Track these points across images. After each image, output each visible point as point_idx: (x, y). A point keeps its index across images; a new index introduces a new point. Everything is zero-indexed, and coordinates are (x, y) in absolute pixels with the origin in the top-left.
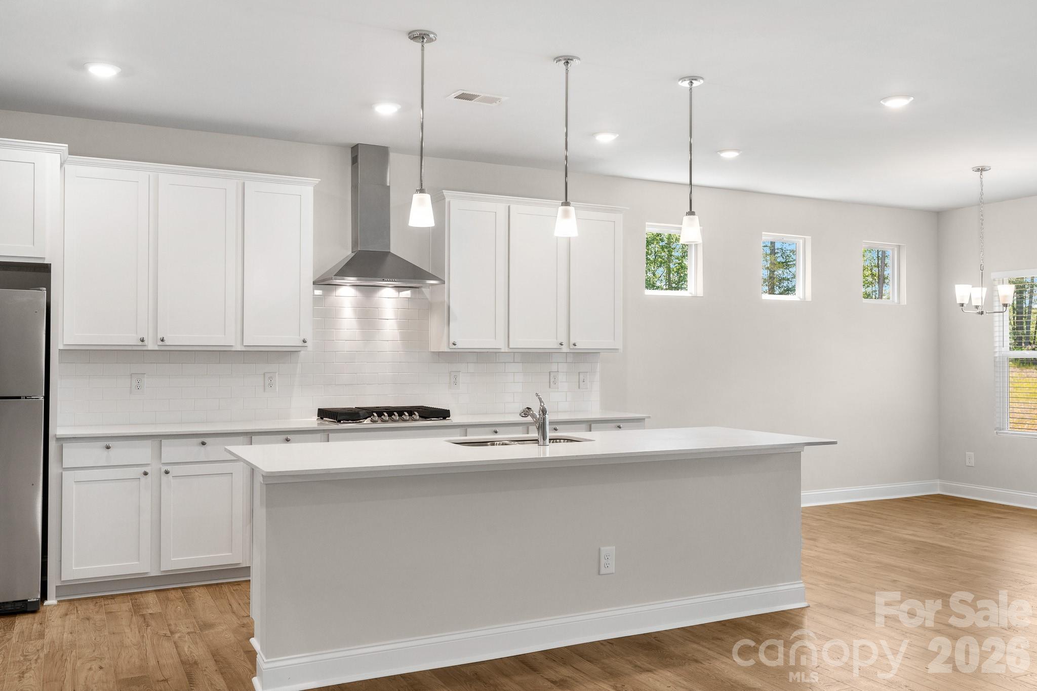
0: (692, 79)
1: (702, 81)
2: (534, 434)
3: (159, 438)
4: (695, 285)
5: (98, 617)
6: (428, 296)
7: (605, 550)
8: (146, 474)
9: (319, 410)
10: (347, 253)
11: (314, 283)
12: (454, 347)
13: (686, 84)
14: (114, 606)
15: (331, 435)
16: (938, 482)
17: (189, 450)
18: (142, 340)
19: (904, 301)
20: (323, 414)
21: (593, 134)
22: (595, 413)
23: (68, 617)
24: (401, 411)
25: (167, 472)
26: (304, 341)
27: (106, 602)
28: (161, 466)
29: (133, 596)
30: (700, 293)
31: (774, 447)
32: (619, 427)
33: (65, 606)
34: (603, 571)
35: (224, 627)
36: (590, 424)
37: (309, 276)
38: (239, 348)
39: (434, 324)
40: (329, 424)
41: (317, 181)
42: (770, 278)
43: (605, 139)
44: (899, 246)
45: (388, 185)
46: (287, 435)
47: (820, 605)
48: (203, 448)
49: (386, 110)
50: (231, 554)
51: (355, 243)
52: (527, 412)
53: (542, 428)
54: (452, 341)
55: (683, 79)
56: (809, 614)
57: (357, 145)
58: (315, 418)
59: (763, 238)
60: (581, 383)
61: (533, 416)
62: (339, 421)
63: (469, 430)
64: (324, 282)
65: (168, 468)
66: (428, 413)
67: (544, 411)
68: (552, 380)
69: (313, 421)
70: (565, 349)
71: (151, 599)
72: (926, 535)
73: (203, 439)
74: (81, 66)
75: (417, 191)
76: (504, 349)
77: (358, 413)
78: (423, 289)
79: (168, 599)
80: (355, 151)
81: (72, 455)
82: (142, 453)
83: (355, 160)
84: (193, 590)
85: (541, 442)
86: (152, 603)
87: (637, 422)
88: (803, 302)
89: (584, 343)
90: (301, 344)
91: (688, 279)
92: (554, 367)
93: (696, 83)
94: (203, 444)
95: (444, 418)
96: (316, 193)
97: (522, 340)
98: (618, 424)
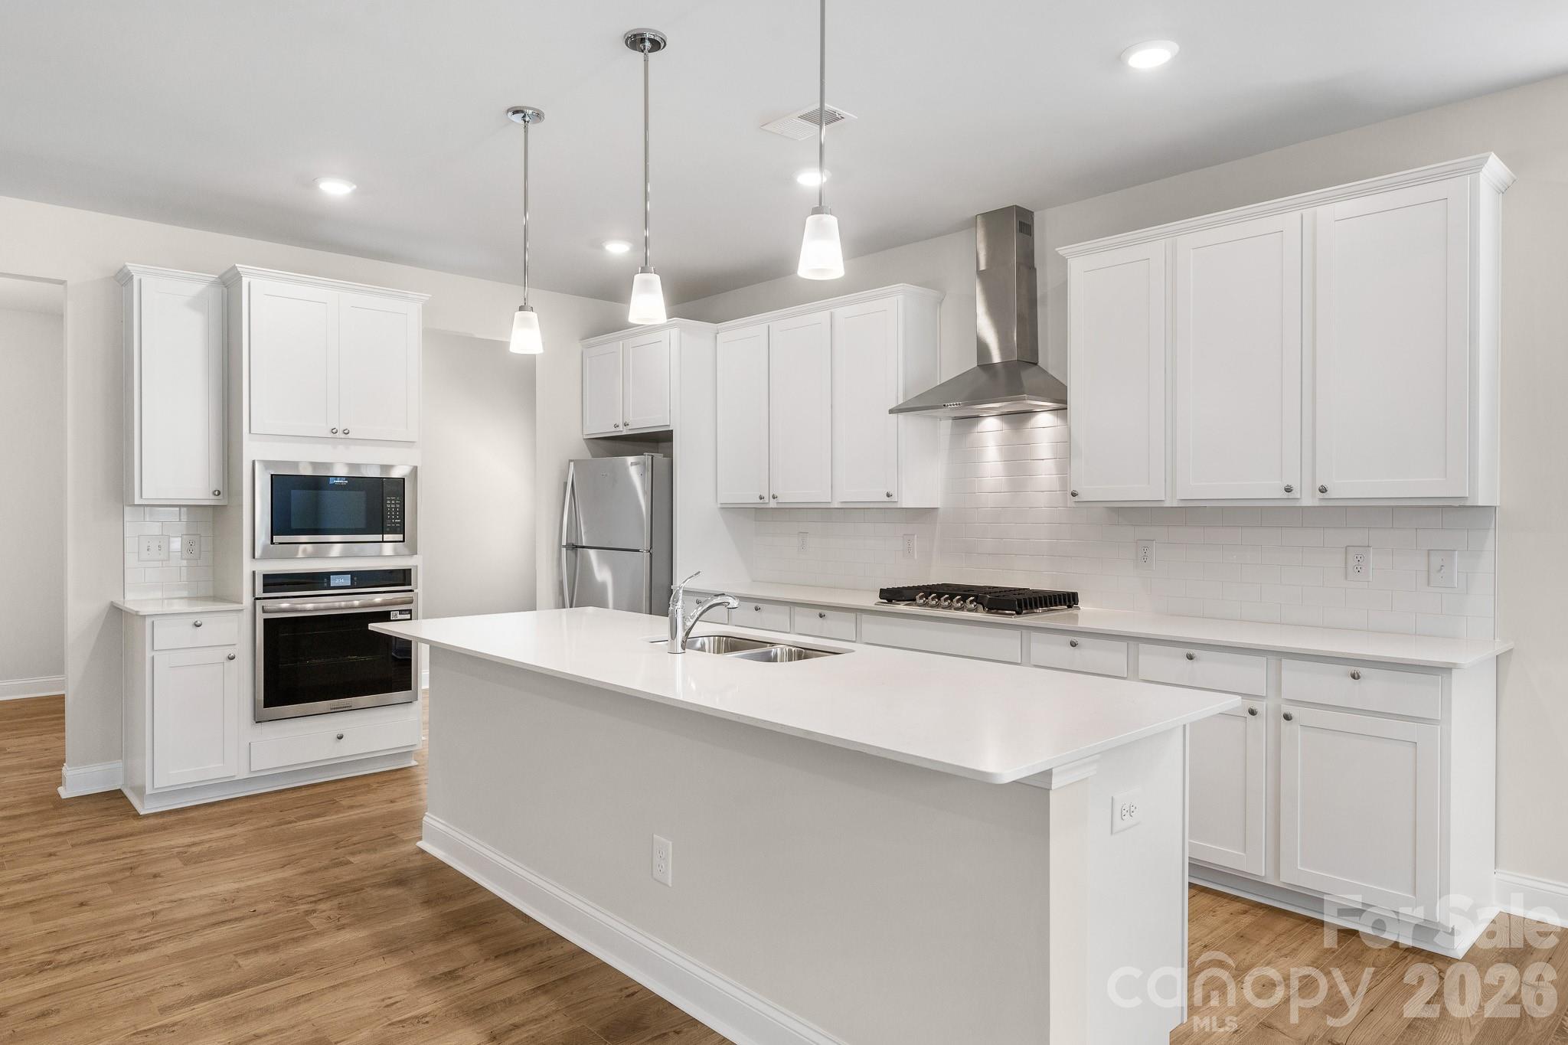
7: (659, 840)
12: (1074, 498)
18: (761, 498)
26: (888, 496)
54: (1072, 490)
60: (1434, 574)
68: (1352, 563)
90: (887, 499)
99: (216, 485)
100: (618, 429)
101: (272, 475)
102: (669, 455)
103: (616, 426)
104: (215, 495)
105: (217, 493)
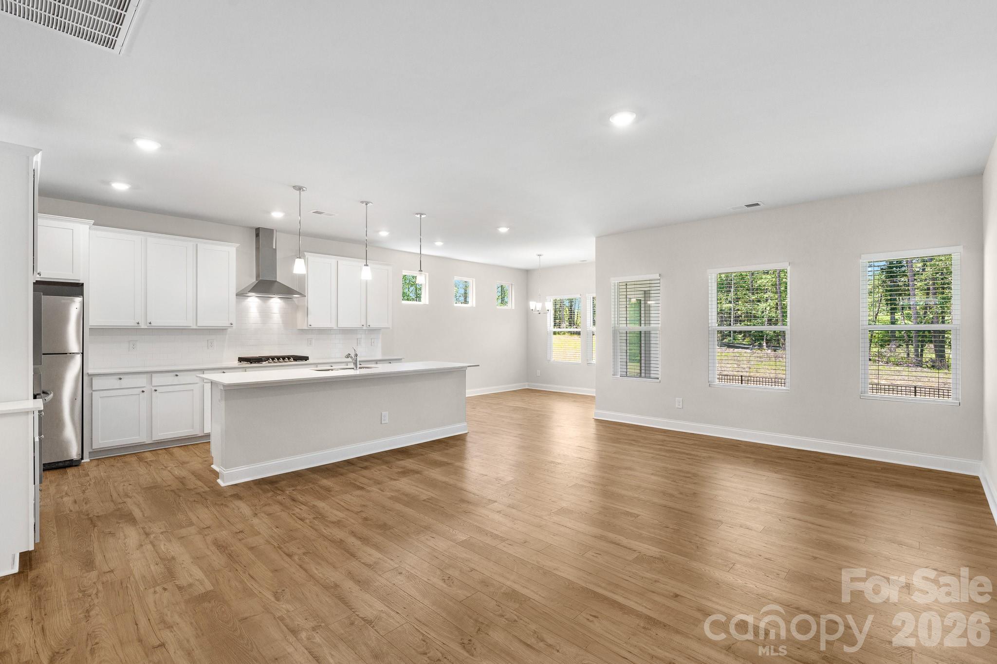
0: (421, 214)
1: (425, 216)
2: (352, 366)
3: (151, 373)
4: (425, 299)
5: (118, 465)
6: (296, 302)
7: (383, 413)
8: (143, 392)
9: (239, 358)
10: (253, 280)
11: (237, 295)
12: (310, 327)
13: (419, 216)
14: (127, 459)
15: (247, 369)
16: (527, 383)
17: (170, 379)
18: (138, 323)
19: (513, 308)
20: (241, 360)
21: (378, 231)
22: (379, 357)
23: (100, 466)
24: (284, 358)
25: (156, 390)
26: (231, 324)
27: (121, 458)
28: (152, 387)
29: (136, 454)
30: (427, 303)
31: (454, 368)
32: (390, 363)
33: (95, 463)
34: (383, 422)
35: (195, 462)
36: (377, 362)
37: (233, 291)
38: (195, 327)
39: (300, 316)
40: (245, 364)
41: (238, 245)
42: (465, 293)
43: (384, 234)
44: (512, 284)
45: (274, 247)
46: (223, 370)
47: (473, 432)
48: (176, 377)
49: (277, 215)
50: (191, 430)
51: (258, 276)
52: (348, 356)
53: (355, 364)
54: (309, 324)
55: (417, 214)
56: (468, 435)
57: (259, 228)
58: (237, 361)
59: (455, 279)
60: (373, 344)
61: (351, 357)
62: (251, 363)
63: (318, 366)
64: (241, 295)
65: (156, 388)
66: (297, 358)
67: (356, 355)
68: (358, 342)
69: (236, 363)
70: (364, 328)
71: (148, 455)
72: (519, 404)
73: (176, 373)
74: (108, 183)
75: (297, 258)
76: (335, 328)
77: (261, 359)
78: (294, 299)
79: (158, 454)
80: (258, 232)
81: (98, 383)
82: (142, 381)
83: (257, 235)
84: (171, 449)
85: (355, 368)
86: (149, 457)
87: (398, 360)
88: (472, 307)
89: (373, 325)
90: (230, 325)
91: (422, 296)
92: (359, 336)
93: (423, 216)
94: (177, 375)
95: (306, 360)
96: (237, 250)
97: (343, 324)
98: (390, 361)
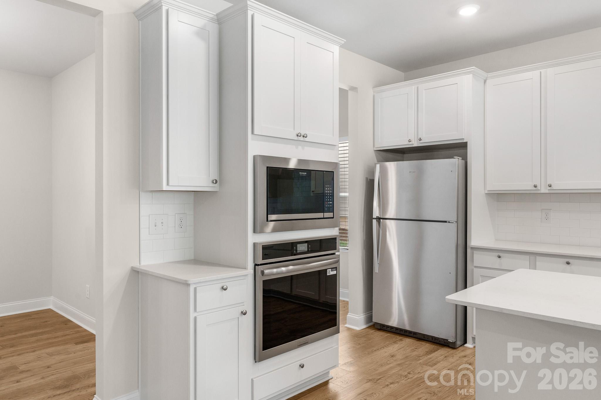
3: (535, 254)
18: (536, 186)
48: (568, 266)
73: (568, 260)
94: (568, 263)
99: (214, 176)
100: (410, 143)
101: (267, 167)
102: (465, 158)
103: (410, 141)
104: (213, 182)
105: (214, 182)
